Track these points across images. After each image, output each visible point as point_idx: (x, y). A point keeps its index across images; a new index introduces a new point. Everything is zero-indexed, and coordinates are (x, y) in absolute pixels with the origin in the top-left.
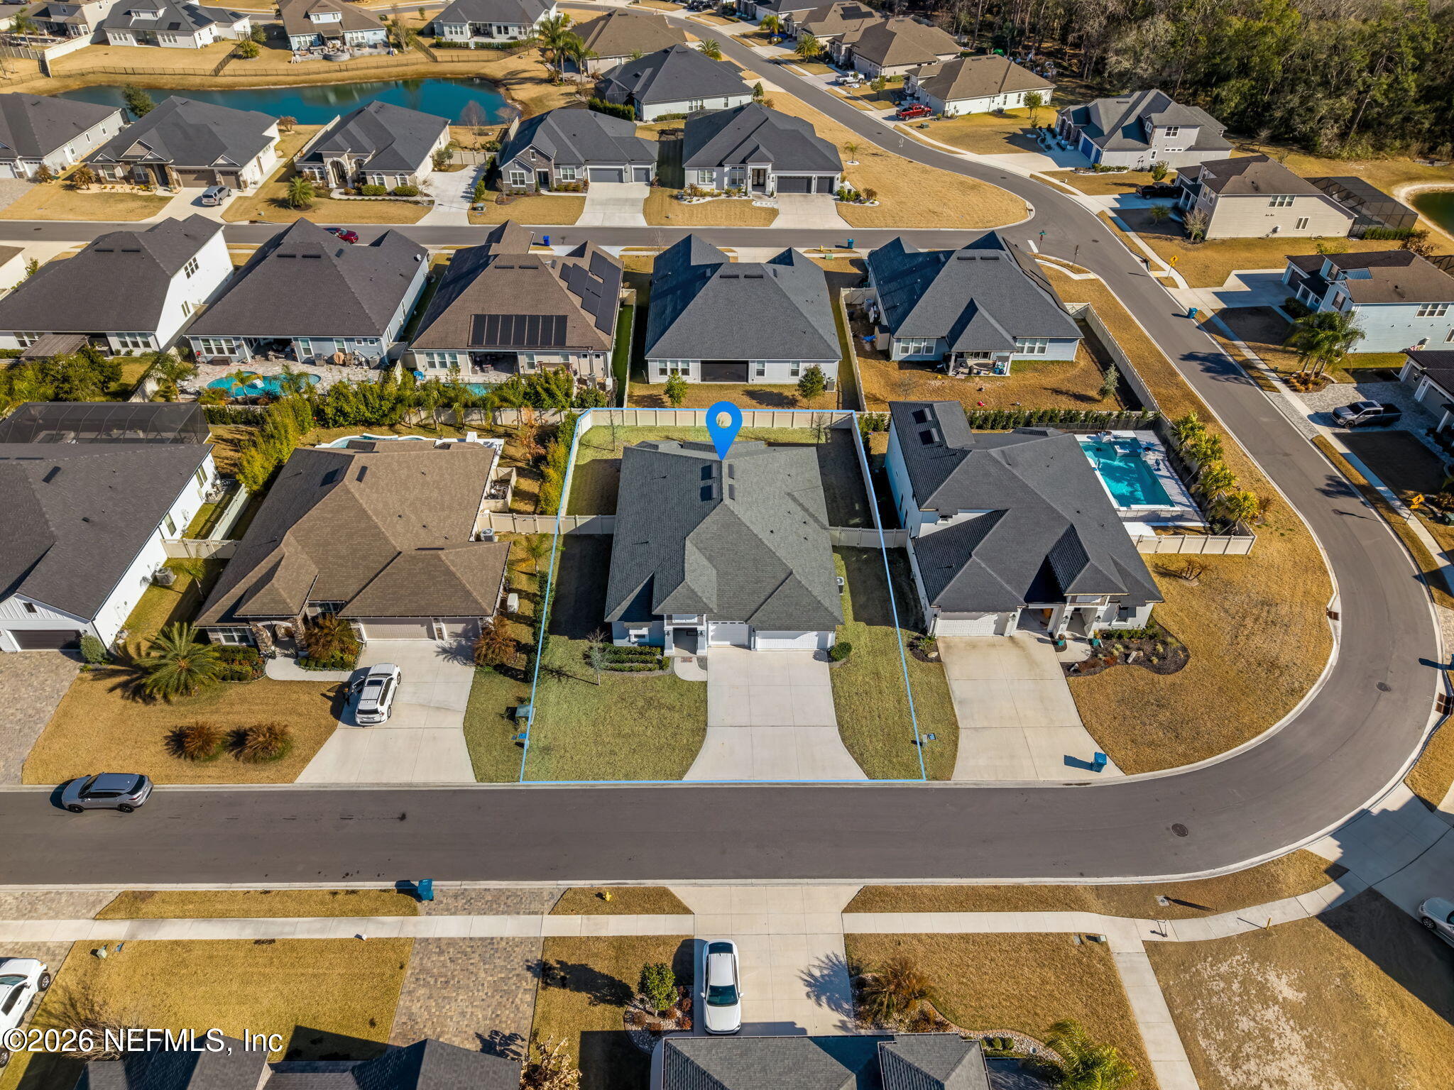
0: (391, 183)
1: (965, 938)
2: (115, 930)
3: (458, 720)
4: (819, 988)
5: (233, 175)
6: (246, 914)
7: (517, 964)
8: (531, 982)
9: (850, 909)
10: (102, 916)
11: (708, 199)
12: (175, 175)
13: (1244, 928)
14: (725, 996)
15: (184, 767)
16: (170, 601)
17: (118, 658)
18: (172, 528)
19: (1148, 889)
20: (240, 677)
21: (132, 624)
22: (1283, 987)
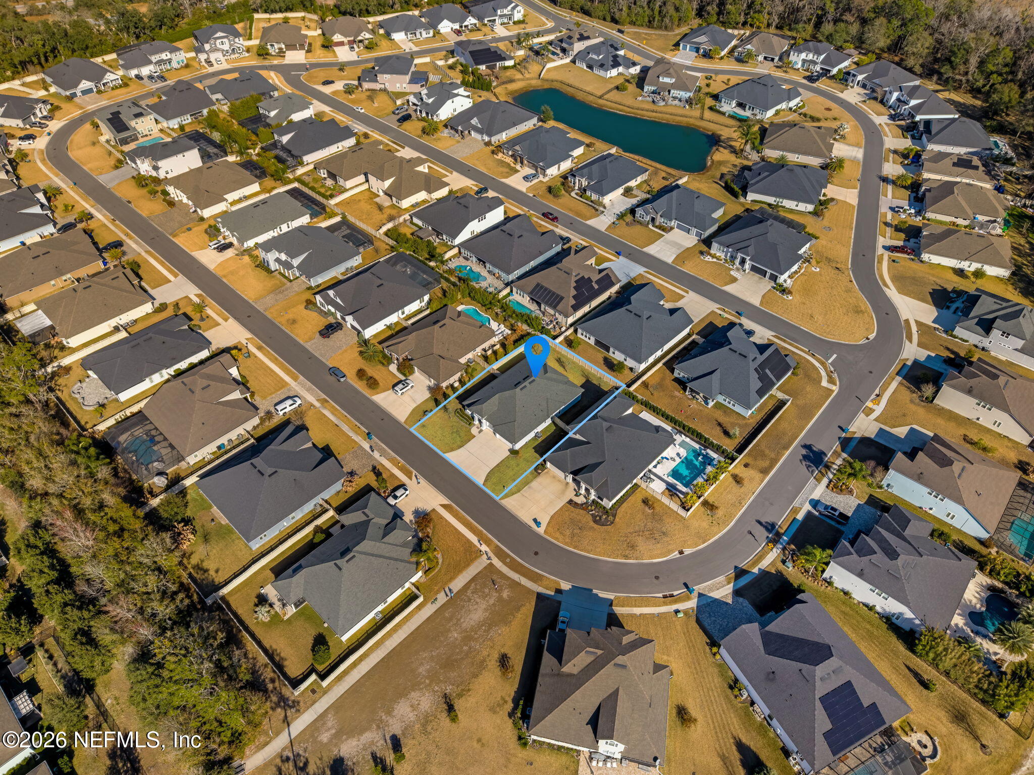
0: (594, 197)
1: (456, 529)
2: (317, 404)
3: (414, 405)
4: (417, 513)
5: (544, 170)
6: (339, 418)
7: (371, 464)
8: (371, 468)
9: (442, 505)
10: (318, 400)
11: (715, 260)
12: (526, 162)
13: (518, 580)
14: (396, 497)
15: (356, 379)
16: (390, 333)
17: (366, 342)
18: (403, 313)
19: (509, 556)
20: (383, 364)
21: (375, 336)
22: (505, 594)
